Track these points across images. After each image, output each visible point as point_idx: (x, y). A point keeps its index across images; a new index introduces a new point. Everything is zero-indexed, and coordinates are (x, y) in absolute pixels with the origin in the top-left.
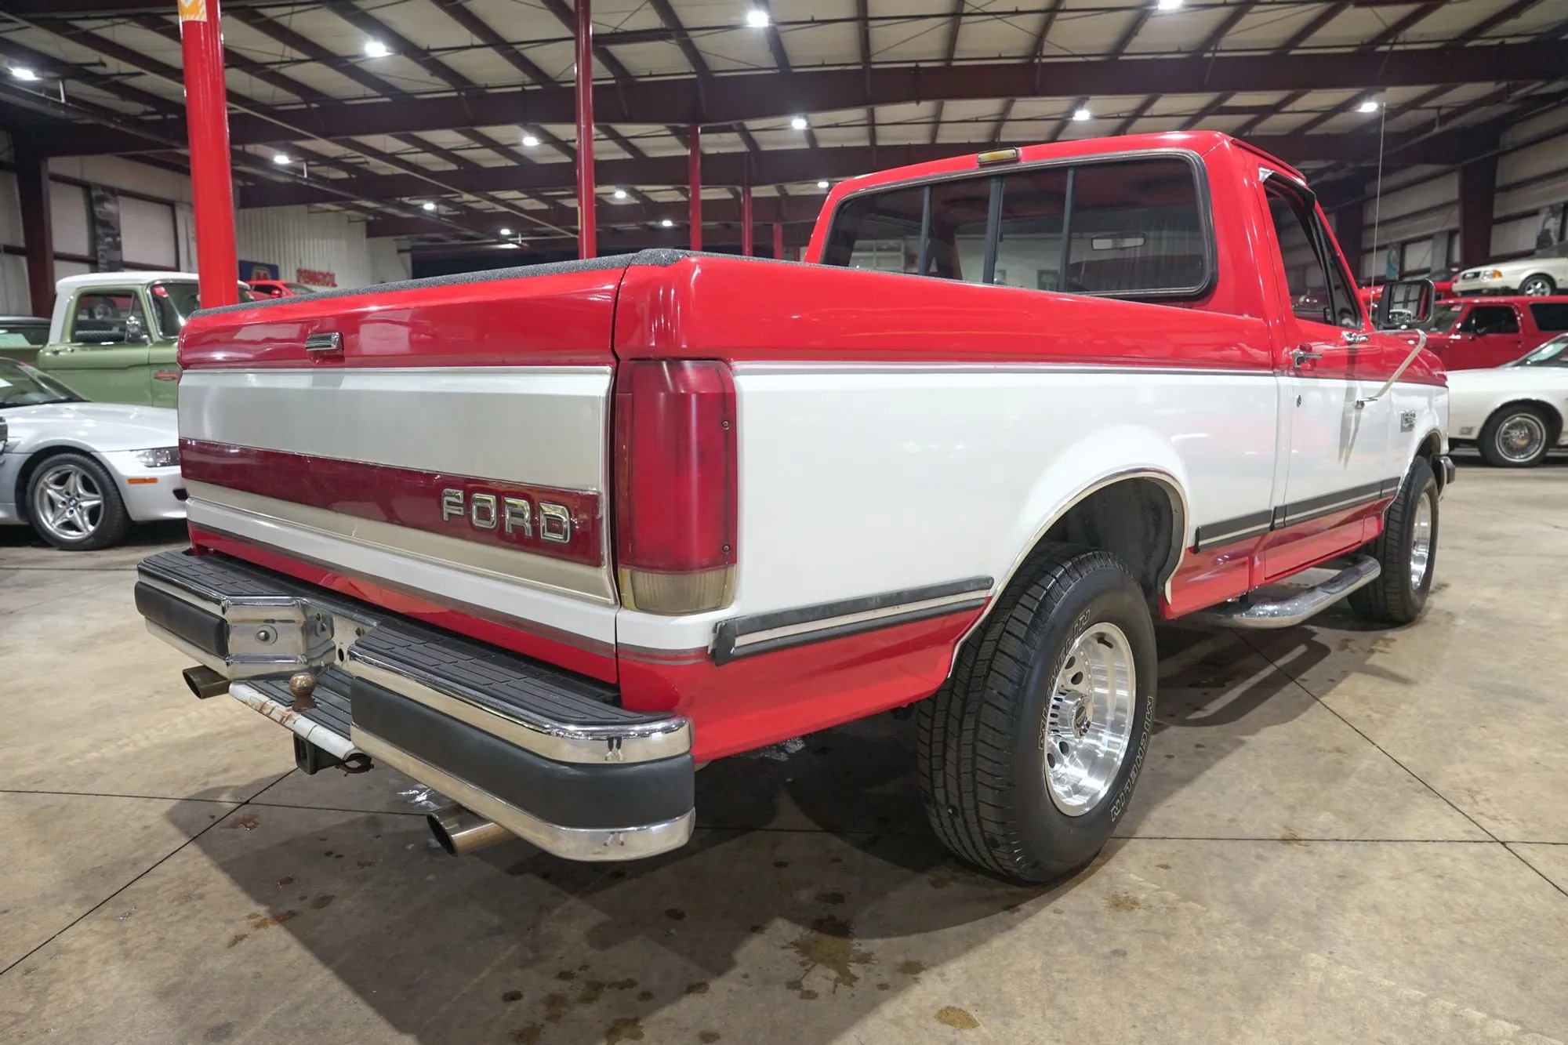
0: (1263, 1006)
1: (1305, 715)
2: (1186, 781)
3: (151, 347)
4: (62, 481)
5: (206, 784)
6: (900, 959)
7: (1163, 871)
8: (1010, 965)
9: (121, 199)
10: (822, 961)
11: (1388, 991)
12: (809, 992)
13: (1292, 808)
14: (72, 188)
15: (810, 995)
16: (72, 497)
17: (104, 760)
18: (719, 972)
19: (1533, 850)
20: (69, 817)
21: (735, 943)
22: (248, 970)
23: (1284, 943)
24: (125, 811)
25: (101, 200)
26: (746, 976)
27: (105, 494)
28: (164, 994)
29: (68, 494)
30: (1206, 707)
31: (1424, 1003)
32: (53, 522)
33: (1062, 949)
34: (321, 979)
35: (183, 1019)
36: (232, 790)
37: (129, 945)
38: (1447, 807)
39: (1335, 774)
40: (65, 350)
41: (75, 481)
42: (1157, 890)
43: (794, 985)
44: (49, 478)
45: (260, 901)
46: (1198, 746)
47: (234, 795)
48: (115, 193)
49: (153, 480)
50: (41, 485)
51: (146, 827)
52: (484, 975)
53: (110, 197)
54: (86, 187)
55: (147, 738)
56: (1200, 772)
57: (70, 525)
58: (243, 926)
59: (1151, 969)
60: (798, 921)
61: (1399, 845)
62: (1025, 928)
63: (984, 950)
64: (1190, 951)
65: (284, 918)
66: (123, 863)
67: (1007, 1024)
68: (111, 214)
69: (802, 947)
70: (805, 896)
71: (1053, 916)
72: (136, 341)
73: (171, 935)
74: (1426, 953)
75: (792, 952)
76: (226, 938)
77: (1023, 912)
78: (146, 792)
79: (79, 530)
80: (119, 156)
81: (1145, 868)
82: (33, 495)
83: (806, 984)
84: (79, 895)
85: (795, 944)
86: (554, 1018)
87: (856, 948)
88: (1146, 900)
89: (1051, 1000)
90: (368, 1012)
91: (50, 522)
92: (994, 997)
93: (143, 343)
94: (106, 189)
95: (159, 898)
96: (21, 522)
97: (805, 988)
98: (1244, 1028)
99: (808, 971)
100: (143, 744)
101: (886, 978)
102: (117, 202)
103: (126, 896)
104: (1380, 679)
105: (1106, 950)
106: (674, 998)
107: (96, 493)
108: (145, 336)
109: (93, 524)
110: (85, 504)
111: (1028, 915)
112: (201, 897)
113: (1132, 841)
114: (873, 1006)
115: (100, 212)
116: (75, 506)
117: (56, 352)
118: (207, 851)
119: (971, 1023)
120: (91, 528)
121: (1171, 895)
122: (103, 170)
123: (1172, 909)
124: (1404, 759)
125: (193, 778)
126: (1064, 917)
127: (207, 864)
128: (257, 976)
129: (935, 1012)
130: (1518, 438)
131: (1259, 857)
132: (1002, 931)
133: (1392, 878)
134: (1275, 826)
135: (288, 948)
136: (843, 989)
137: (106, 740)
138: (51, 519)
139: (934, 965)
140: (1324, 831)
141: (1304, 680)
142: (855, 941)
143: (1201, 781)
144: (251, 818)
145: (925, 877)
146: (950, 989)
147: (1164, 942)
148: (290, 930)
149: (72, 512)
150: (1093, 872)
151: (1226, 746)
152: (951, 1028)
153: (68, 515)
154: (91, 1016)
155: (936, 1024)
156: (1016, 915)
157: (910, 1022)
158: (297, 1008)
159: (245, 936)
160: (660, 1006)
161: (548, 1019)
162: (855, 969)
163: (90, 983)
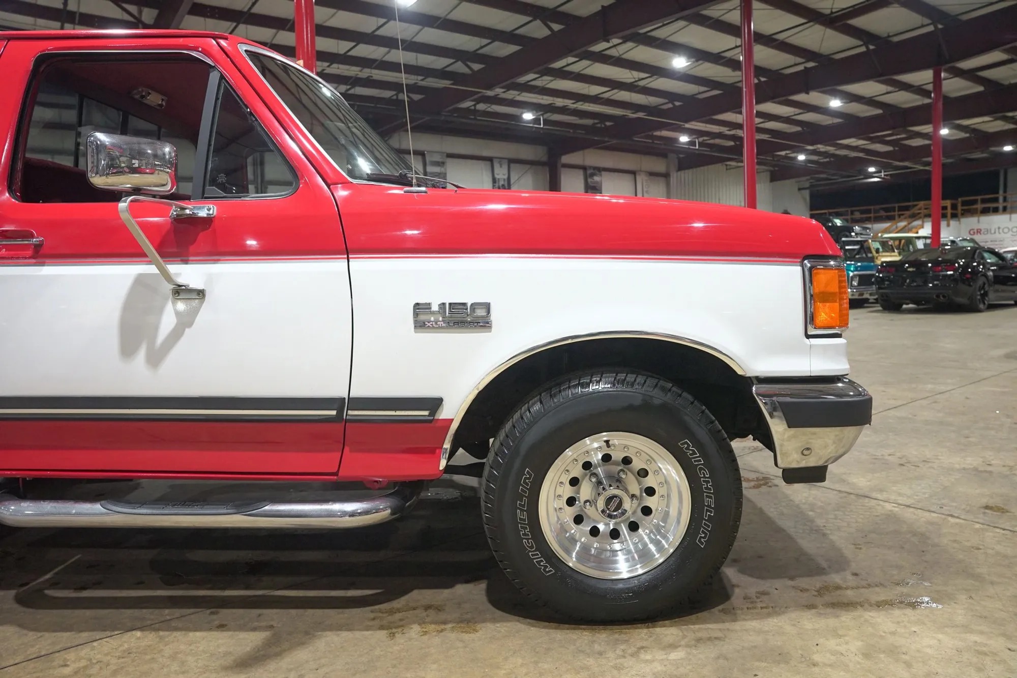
9: (603, 173)
14: (577, 170)
25: (592, 175)
48: (599, 170)
53: (598, 173)
54: (584, 168)
68: (597, 182)
80: (596, 148)
94: (595, 168)
102: (601, 175)
115: (591, 182)
122: (592, 158)
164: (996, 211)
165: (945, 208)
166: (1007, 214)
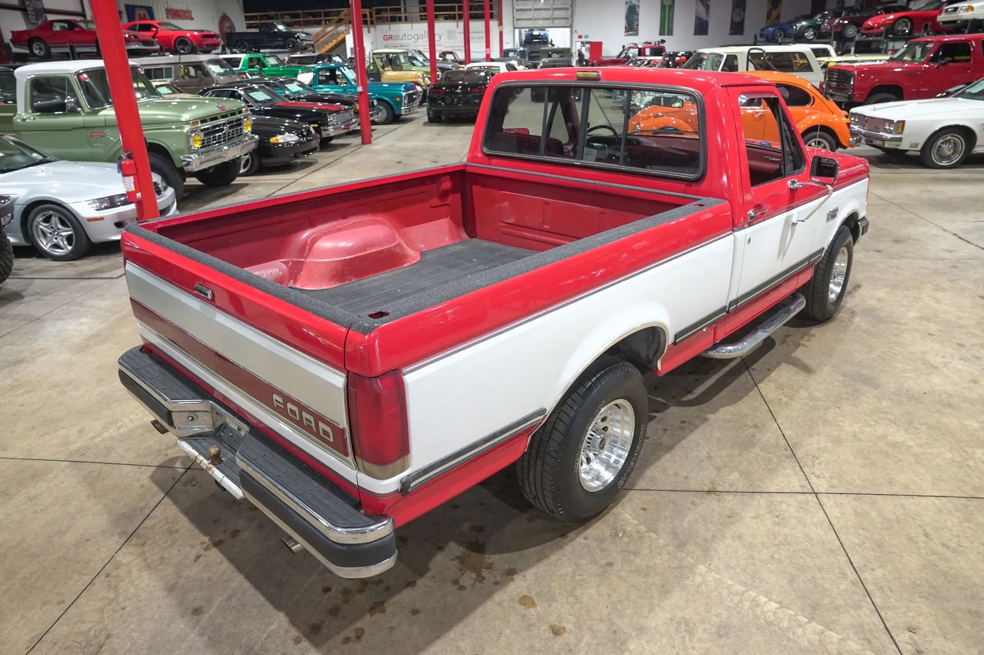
0: (669, 596)
1: (746, 397)
2: (670, 448)
3: (84, 116)
4: (47, 220)
5: (167, 455)
6: (506, 567)
7: (643, 512)
8: (557, 571)
10: (470, 568)
11: (729, 587)
12: (462, 586)
13: (719, 469)
15: (462, 588)
16: (55, 230)
17: (112, 439)
18: (421, 574)
19: (829, 498)
20: (103, 480)
21: (430, 556)
22: (205, 576)
23: (689, 559)
24: (130, 475)
26: (434, 577)
27: (75, 229)
28: (171, 589)
29: (52, 228)
30: (694, 391)
31: (743, 594)
32: (47, 244)
33: (583, 561)
34: (238, 580)
35: (181, 603)
36: (180, 459)
37: (148, 561)
38: (798, 469)
39: (748, 444)
40: (29, 118)
41: (55, 220)
42: (636, 525)
43: (456, 582)
44: (40, 219)
45: (206, 533)
46: (683, 422)
47: (183, 463)
49: (102, 219)
50: (35, 223)
51: (142, 486)
52: (313, 577)
55: (131, 421)
56: (679, 441)
57: (56, 246)
58: (199, 549)
59: (623, 574)
60: (460, 543)
61: (765, 495)
62: (568, 548)
63: (546, 561)
64: (644, 563)
65: (217, 544)
66: (135, 510)
67: (549, 605)
69: (461, 559)
70: (465, 527)
71: (583, 541)
72: (73, 112)
73: (167, 556)
74: (754, 564)
75: (456, 563)
76: (192, 556)
77: (569, 539)
78: (137, 462)
79: (62, 249)
81: (634, 510)
82: (31, 229)
83: (461, 582)
84: (119, 531)
85: (458, 558)
86: (346, 602)
87: (486, 560)
88: (630, 531)
89: (572, 592)
90: (262, 599)
91: (45, 245)
92: (547, 590)
93: (78, 113)
95: (157, 532)
96: (27, 244)
97: (461, 584)
98: (657, 608)
99: (462, 574)
100: (130, 426)
101: (498, 578)
103: (141, 531)
104: (796, 369)
105: (603, 562)
106: (399, 590)
107: (69, 227)
108: (79, 109)
109: (70, 245)
110: (64, 234)
111: (572, 540)
112: (177, 532)
113: (632, 492)
114: (489, 595)
116: (57, 235)
117: (24, 120)
118: (176, 502)
119: (533, 605)
120: (70, 248)
121: (643, 528)
123: (641, 538)
124: (788, 433)
125: (160, 451)
126: (588, 542)
127: (176, 510)
128: (210, 579)
129: (518, 598)
130: (947, 150)
131: (693, 503)
132: (557, 550)
133: (754, 518)
134: (707, 482)
135: (222, 562)
136: (478, 585)
137: (110, 423)
138: (45, 243)
139: (522, 571)
140: (731, 486)
141: (754, 369)
142: (486, 556)
143: (677, 450)
144: (193, 479)
145: (525, 515)
146: (526, 585)
147: (632, 557)
148: (221, 551)
149: (56, 238)
150: (607, 513)
151: (696, 422)
152: (524, 607)
153: (54, 240)
154: (140, 601)
155: (517, 605)
156: (565, 540)
157: (506, 604)
158: (230, 598)
159: (201, 555)
160: (394, 595)
161: (343, 602)
162: (485, 573)
163: (136, 583)
164: (400, 20)
165: (365, 16)
166: (408, 23)
